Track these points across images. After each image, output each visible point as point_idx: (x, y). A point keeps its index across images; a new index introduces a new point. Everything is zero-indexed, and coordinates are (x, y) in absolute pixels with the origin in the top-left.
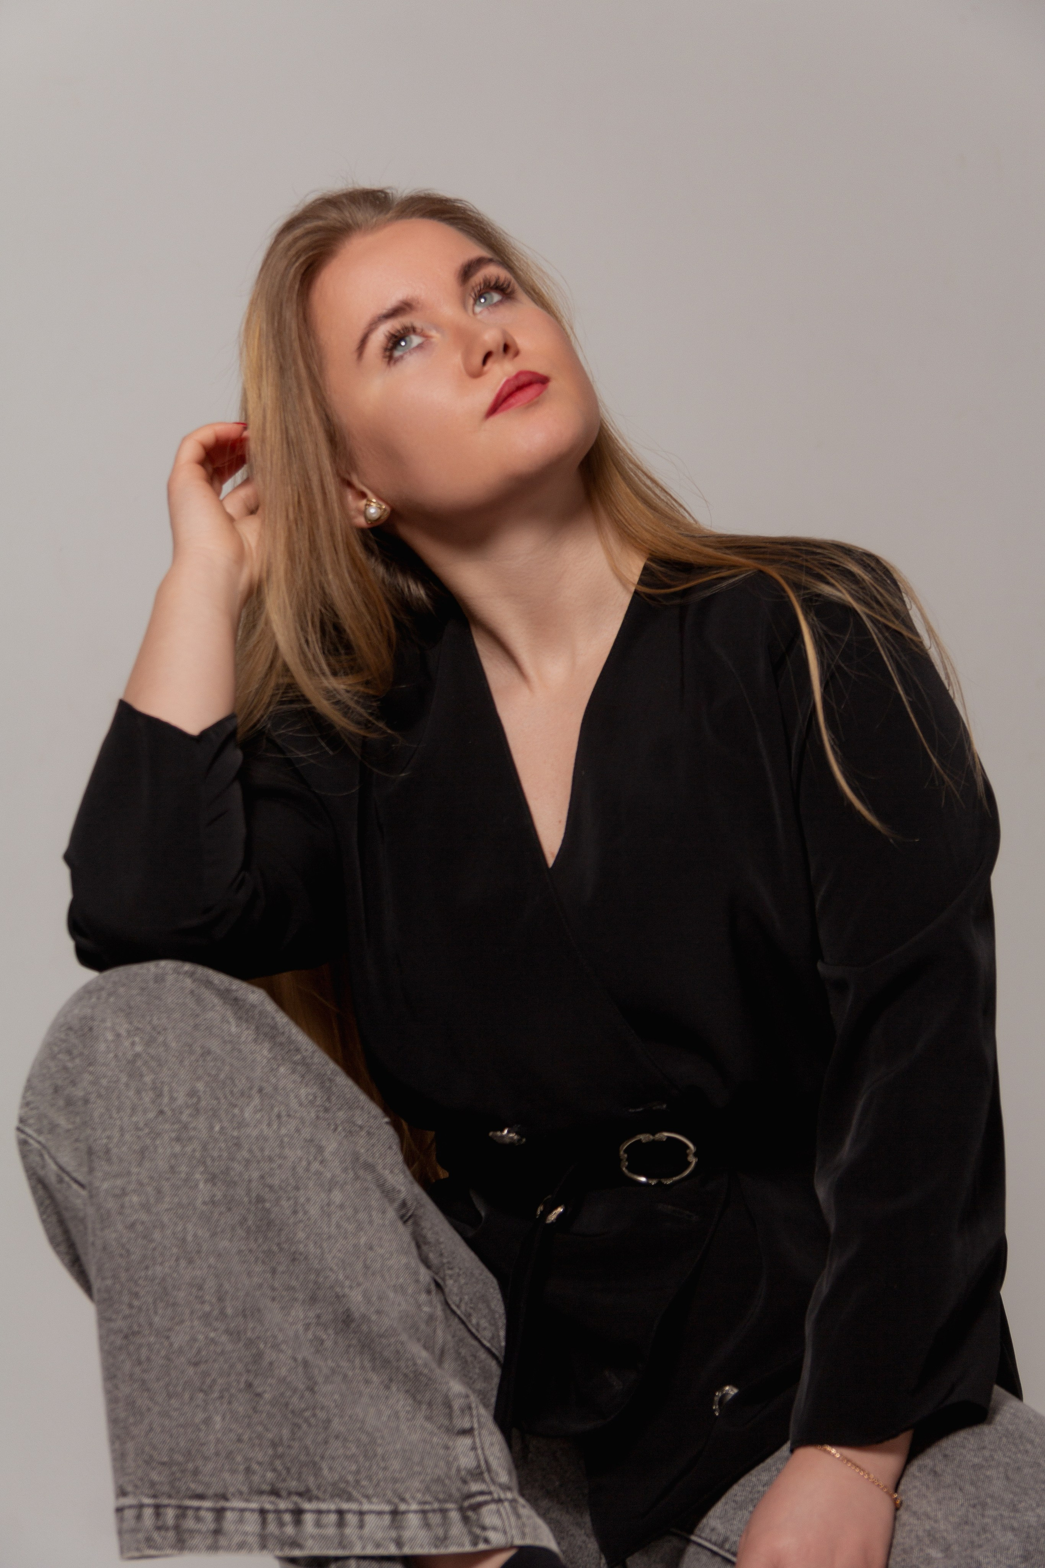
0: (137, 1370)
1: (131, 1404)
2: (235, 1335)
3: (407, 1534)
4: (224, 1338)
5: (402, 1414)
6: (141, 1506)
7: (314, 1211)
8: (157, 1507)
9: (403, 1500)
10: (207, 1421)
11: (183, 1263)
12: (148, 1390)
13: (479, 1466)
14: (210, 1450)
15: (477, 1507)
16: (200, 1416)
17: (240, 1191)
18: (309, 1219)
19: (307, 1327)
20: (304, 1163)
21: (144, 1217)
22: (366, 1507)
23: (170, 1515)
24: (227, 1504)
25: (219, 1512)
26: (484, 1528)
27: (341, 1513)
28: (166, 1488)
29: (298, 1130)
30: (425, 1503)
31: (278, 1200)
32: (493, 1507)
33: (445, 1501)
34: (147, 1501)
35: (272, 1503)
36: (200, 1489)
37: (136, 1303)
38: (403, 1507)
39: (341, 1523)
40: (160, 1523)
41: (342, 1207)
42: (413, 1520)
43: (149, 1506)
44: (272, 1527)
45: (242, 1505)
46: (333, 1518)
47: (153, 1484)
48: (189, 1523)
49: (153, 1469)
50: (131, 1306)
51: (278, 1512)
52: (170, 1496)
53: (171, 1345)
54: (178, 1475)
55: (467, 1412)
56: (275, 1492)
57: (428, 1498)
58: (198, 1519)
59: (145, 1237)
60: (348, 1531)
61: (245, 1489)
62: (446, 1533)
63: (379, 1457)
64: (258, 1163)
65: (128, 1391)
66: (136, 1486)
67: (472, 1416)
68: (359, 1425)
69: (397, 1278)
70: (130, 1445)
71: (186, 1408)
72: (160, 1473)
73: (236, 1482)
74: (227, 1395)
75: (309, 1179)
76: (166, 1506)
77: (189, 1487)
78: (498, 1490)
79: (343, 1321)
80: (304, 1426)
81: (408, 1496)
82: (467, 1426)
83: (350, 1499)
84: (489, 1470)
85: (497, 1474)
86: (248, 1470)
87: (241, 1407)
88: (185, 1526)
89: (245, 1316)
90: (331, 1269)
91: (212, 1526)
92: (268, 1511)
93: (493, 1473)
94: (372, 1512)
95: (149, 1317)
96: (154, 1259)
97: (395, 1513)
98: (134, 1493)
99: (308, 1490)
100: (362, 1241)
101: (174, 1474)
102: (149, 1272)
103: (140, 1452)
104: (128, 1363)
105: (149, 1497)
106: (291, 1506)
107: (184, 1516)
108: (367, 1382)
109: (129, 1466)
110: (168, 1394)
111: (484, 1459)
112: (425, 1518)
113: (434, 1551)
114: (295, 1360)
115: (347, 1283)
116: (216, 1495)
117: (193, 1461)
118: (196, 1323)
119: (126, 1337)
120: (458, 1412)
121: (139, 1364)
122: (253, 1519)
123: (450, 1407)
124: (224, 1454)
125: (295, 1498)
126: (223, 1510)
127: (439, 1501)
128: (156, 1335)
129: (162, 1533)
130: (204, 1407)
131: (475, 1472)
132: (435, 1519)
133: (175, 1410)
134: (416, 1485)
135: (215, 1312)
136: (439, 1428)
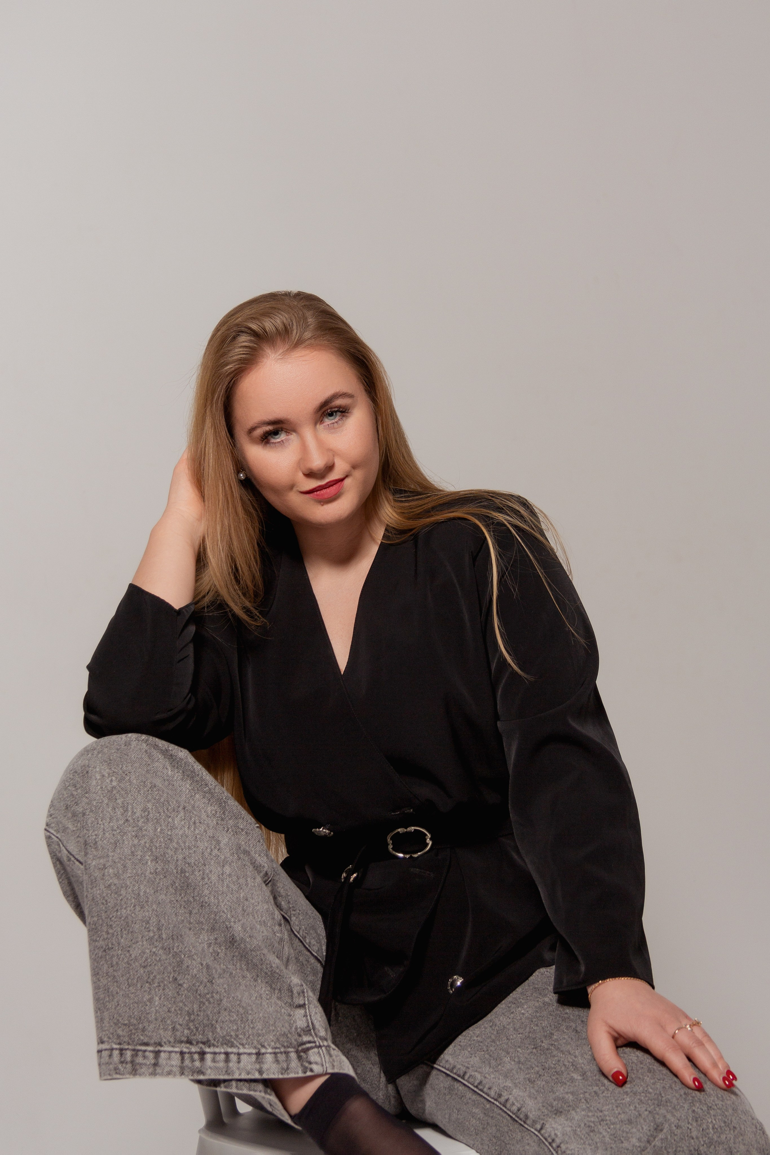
0: (111, 970)
1: (107, 990)
2: (167, 950)
3: (265, 1067)
4: (161, 952)
5: (264, 996)
6: (112, 1049)
7: (214, 878)
8: (121, 1050)
9: (263, 1046)
10: (150, 1000)
11: (138, 908)
12: (117, 982)
13: (308, 1026)
14: (152, 1017)
15: (306, 1050)
16: (147, 997)
17: (172, 866)
18: (211, 882)
19: (209, 945)
20: (209, 850)
21: (116, 881)
22: (242, 1050)
23: (129, 1054)
24: (162, 1049)
25: (157, 1053)
26: (310, 1063)
27: (227, 1054)
28: (126, 1039)
29: (205, 831)
30: (276, 1048)
31: (193, 872)
32: (316, 1050)
33: (288, 1047)
34: (115, 1046)
35: (187, 1048)
36: (145, 1041)
37: (111, 931)
38: (263, 1050)
39: (227, 1060)
40: (122, 1060)
41: (230, 875)
42: (269, 1058)
43: (116, 1049)
44: (187, 1062)
45: (171, 1049)
46: (223, 1056)
47: (119, 1036)
48: (140, 1060)
49: (119, 1028)
50: (107, 933)
51: (190, 1053)
52: (129, 1044)
53: (130, 955)
54: (133, 1031)
55: (302, 994)
56: (189, 1042)
57: (278, 1045)
58: (145, 1057)
59: (116, 893)
60: (231, 1065)
61: (172, 1040)
62: (288, 1065)
63: (250, 1021)
64: (182, 850)
65: (105, 982)
66: (109, 1038)
67: (304, 997)
68: (238, 1002)
69: (262, 917)
70: (106, 1014)
71: (138, 993)
72: (123, 1030)
73: (167, 1035)
74: (162, 985)
75: (212, 859)
76: (126, 1049)
77: (139, 1039)
78: (319, 1040)
79: (230, 942)
80: (207, 1003)
81: (266, 1044)
82: (302, 1002)
83: (232, 1046)
84: (314, 1028)
85: (319, 1031)
86: (174, 1029)
87: (170, 992)
88: (137, 1061)
89: (173, 939)
90: (223, 912)
91: (153, 1062)
92: (185, 1053)
93: (316, 1031)
94: (245, 1053)
95: (118, 939)
96: (121, 905)
97: (258, 1054)
98: (108, 1041)
99: (208, 1041)
100: (242, 896)
101: (131, 1031)
102: (119, 913)
103: (112, 1018)
104: (106, 966)
105: (116, 1044)
106: (198, 1050)
107: (137, 1055)
108: (243, 977)
109: (105, 1026)
110: (128, 984)
111: (312, 1022)
112: (276, 1057)
113: (281, 1076)
114: (202, 965)
115: (233, 920)
116: (155, 1043)
117: (142, 1023)
118: (145, 943)
119: (105, 951)
120: (296, 995)
121: (112, 966)
122: (176, 1057)
123: (292, 992)
124: (160, 1019)
125: (201, 1045)
126: (159, 1052)
127: (285, 1047)
128: (122, 950)
129: (124, 1065)
130: (149, 992)
131: (306, 1030)
132: (282, 1057)
133: (132, 993)
134: (271, 1037)
135: (156, 937)
136: (285, 1004)
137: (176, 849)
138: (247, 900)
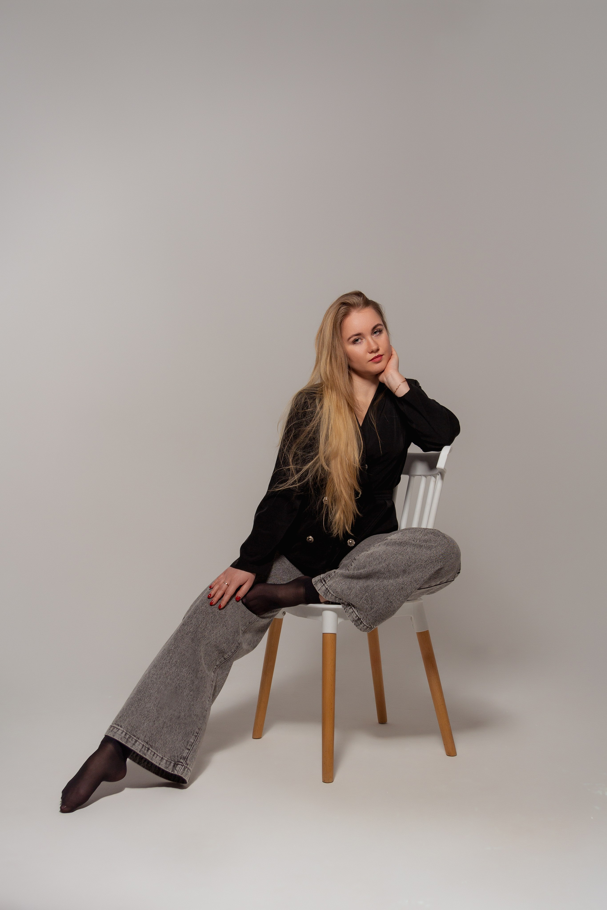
0: (137, 707)
2: (157, 711)
3: (162, 763)
4: (155, 710)
5: (179, 740)
6: (123, 731)
7: (185, 694)
8: (126, 733)
9: (165, 757)
10: (144, 723)
11: (156, 693)
16: (143, 721)
17: (174, 684)
18: (183, 695)
19: (171, 715)
20: (189, 684)
21: (155, 680)
22: (159, 754)
23: (128, 736)
24: (138, 740)
25: (136, 741)
27: (155, 753)
28: (130, 731)
29: (191, 677)
30: (168, 759)
31: (180, 689)
33: (173, 761)
34: (125, 731)
35: (145, 744)
36: (135, 735)
37: (144, 695)
38: (164, 758)
39: (154, 755)
40: (125, 737)
41: (191, 695)
42: (164, 761)
43: (125, 732)
44: (143, 749)
45: (141, 742)
46: (153, 753)
47: (128, 729)
48: (130, 740)
49: (129, 726)
50: (143, 695)
51: (145, 746)
52: (129, 733)
55: (191, 746)
56: (147, 743)
57: (169, 759)
58: (132, 740)
60: (154, 757)
61: (143, 739)
62: (168, 767)
63: (165, 747)
64: (180, 680)
65: (133, 709)
66: (125, 727)
67: (191, 747)
68: (166, 739)
69: (197, 713)
72: (130, 728)
73: (142, 737)
74: (150, 720)
75: (188, 687)
77: (134, 733)
78: (184, 763)
79: (178, 717)
80: (158, 734)
81: (166, 756)
83: (157, 752)
86: (145, 736)
87: (151, 724)
89: (160, 709)
92: (144, 746)
93: (187, 760)
94: (159, 756)
96: (152, 689)
97: (162, 758)
99: (152, 746)
102: (150, 691)
103: (129, 721)
104: (136, 705)
105: (125, 730)
106: (148, 747)
107: (130, 738)
108: (176, 730)
111: (187, 756)
112: (166, 762)
113: (164, 769)
114: (163, 721)
115: (183, 711)
116: (137, 737)
118: (152, 704)
119: (139, 700)
122: (141, 746)
124: (143, 731)
125: (150, 746)
127: (171, 760)
131: (184, 758)
132: (168, 763)
134: (169, 755)
135: (156, 705)
137: (178, 679)
138: (193, 706)
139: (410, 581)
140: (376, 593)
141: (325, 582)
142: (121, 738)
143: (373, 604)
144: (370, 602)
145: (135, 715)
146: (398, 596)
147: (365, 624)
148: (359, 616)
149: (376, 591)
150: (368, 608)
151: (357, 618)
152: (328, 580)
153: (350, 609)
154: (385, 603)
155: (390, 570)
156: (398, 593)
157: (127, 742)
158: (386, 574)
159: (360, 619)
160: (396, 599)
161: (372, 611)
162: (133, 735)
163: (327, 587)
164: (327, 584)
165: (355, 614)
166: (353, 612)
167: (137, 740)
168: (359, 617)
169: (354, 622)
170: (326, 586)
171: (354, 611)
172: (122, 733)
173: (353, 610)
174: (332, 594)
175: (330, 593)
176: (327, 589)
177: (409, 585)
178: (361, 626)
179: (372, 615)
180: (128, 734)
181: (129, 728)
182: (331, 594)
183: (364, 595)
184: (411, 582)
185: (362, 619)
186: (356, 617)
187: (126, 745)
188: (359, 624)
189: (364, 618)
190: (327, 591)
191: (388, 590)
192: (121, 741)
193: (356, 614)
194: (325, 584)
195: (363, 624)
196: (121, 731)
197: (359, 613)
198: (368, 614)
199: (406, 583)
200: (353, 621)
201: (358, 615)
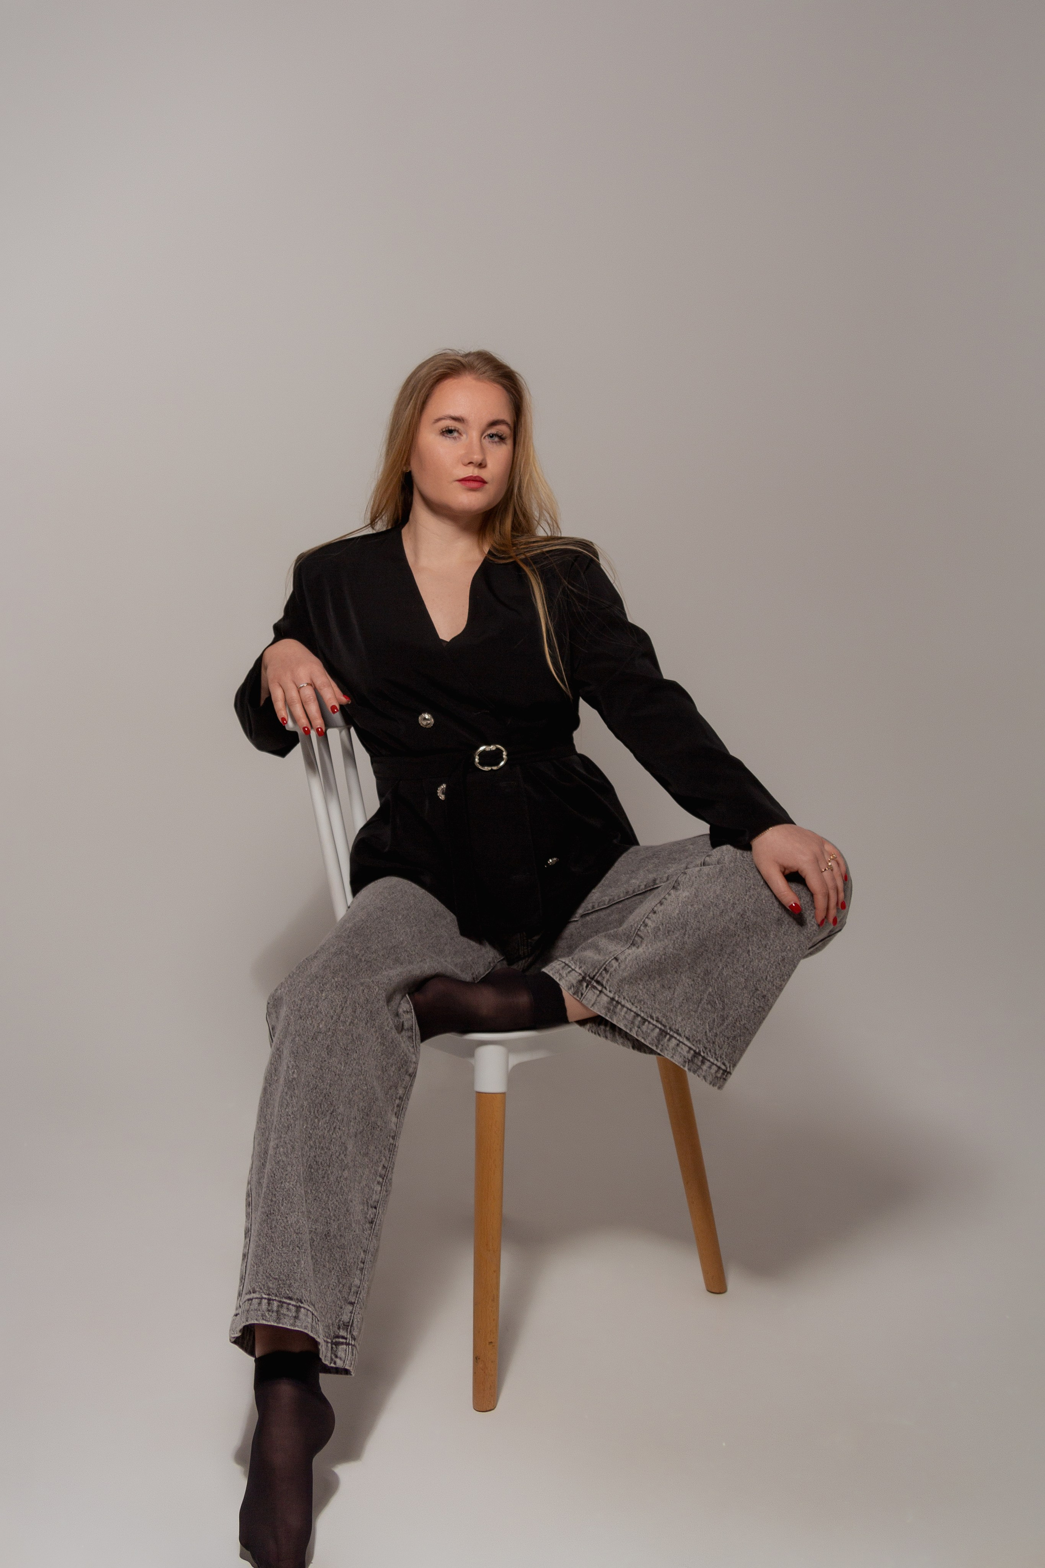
1: (264, 1248)
6: (262, 1298)
8: (269, 1300)
10: (298, 1262)
12: (273, 1242)
13: (349, 1322)
14: (298, 1276)
15: (337, 1344)
23: (275, 1304)
25: (298, 1308)
26: (336, 1357)
28: (275, 1291)
32: (344, 1346)
37: (274, 1199)
40: (269, 1308)
43: (265, 1298)
47: (269, 1288)
48: (284, 1311)
50: (272, 1201)
52: (276, 1296)
53: (287, 1221)
54: (282, 1285)
55: (355, 1294)
59: (283, 1169)
67: (356, 1297)
70: (261, 1268)
71: (290, 1253)
76: (273, 1300)
77: (286, 1293)
78: (350, 1338)
82: (353, 1301)
84: (352, 1326)
85: (354, 1329)
88: (282, 1312)
90: (329, 1209)
91: (294, 1315)
93: (352, 1328)
95: (279, 1206)
98: (259, 1292)
100: (349, 1197)
101: (280, 1285)
105: (265, 1294)
107: (282, 1306)
109: (259, 1278)
110: (282, 1245)
111: (353, 1320)
117: (289, 1280)
120: (352, 1293)
121: (271, 1229)
123: (351, 1290)
126: (300, 1307)
128: (281, 1216)
129: (270, 1313)
130: (298, 1255)
131: (346, 1324)
133: (285, 1253)
136: (342, 1297)
139: (796, 940)
140: (731, 983)
141: (602, 985)
142: (262, 1315)
143: (726, 1008)
144: (719, 1006)
145: (272, 1251)
146: (778, 979)
147: (712, 1060)
148: (694, 1048)
149: (728, 978)
150: (716, 1020)
151: (692, 1052)
152: (605, 979)
153: (669, 1040)
154: (752, 1001)
155: (747, 924)
156: (776, 973)
157: (278, 1319)
158: (739, 936)
159: (699, 1054)
160: (774, 988)
161: (725, 1024)
162: (286, 1298)
163: (611, 995)
164: (608, 989)
165: (683, 1046)
166: (678, 1045)
167: (300, 1306)
168: (695, 1051)
169: (687, 1065)
170: (609, 994)
171: (680, 1042)
172: (260, 1304)
173: (679, 1040)
174: (628, 1008)
175: (623, 1006)
176: (613, 999)
177: (797, 950)
178: (705, 1067)
179: (726, 1034)
180: (275, 1300)
181: (271, 1285)
182: (625, 1009)
183: (704, 992)
184: (799, 943)
185: (704, 1052)
186: (688, 1052)
187: (280, 1325)
188: (699, 1063)
189: (706, 1048)
190: (614, 1003)
191: (753, 971)
192: (264, 1322)
193: (687, 1046)
194: (604, 990)
195: (709, 1061)
196: (257, 1300)
197: (693, 1041)
198: (718, 1033)
199: (789, 948)
200: (685, 1062)
201: (692, 1047)
